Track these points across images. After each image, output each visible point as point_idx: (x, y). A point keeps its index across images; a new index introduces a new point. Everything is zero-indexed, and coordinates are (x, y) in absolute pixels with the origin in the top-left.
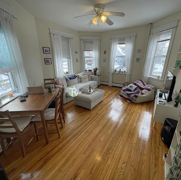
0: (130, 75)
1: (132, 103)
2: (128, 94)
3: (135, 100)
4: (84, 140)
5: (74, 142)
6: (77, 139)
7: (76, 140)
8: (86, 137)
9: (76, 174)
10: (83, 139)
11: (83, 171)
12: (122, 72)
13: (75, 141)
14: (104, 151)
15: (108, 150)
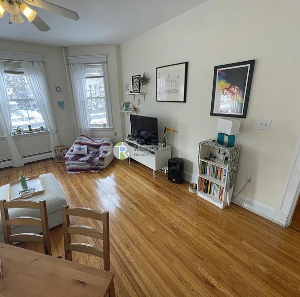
0: (57, 131)
1: (101, 170)
2: (87, 161)
3: (103, 165)
4: (144, 255)
5: (143, 276)
6: (137, 267)
7: (138, 269)
8: (139, 249)
9: (203, 281)
10: (141, 256)
11: (199, 269)
12: (36, 130)
13: (141, 272)
14: (174, 234)
15: (173, 229)
